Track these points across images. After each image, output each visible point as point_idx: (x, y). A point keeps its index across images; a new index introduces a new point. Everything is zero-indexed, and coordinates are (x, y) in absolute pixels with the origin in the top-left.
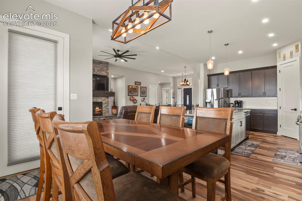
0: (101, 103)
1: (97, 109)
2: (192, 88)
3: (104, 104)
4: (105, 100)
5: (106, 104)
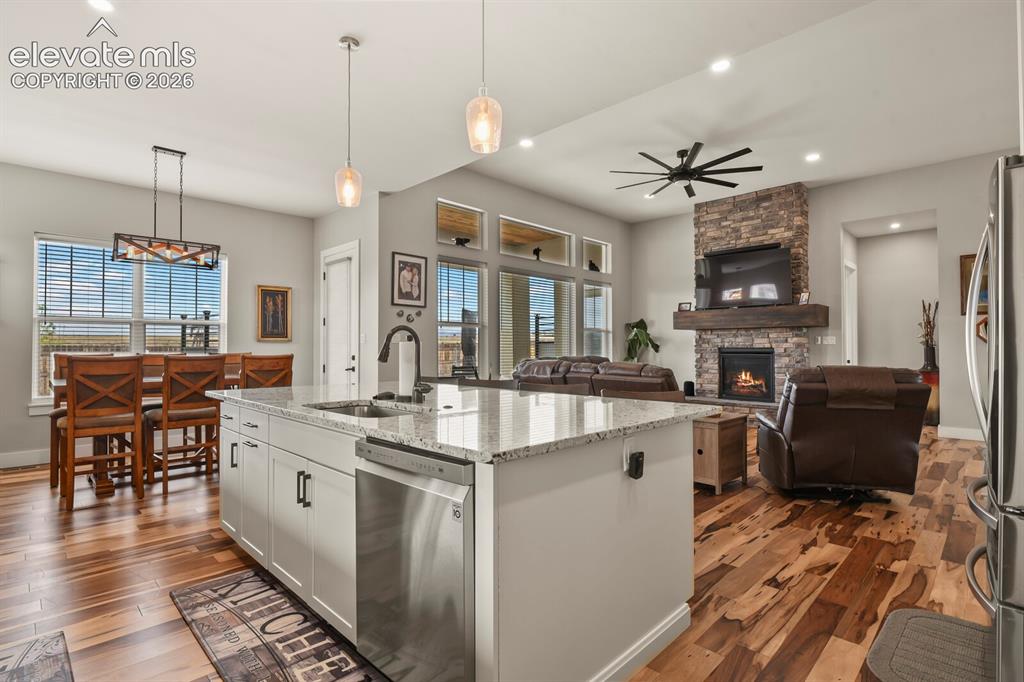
0: (768, 353)
1: (744, 377)
3: (780, 355)
4: (786, 341)
5: (789, 356)
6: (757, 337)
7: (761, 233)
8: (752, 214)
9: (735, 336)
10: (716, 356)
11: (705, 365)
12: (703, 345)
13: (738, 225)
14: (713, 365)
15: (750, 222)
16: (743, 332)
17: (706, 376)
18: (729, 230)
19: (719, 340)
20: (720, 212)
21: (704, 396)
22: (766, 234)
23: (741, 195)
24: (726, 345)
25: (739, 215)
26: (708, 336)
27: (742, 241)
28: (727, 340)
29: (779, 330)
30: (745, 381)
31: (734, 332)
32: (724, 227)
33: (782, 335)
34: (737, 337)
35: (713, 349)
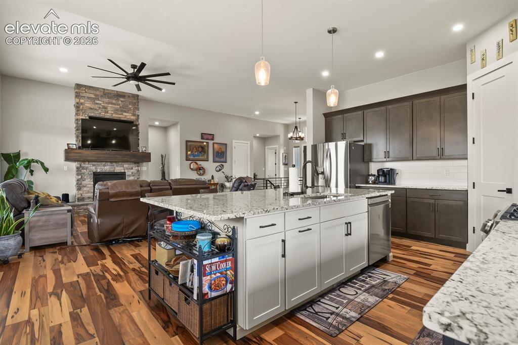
0: (123, 174)
3: (129, 175)
4: (132, 169)
5: (134, 176)
6: (117, 166)
7: (119, 113)
8: (114, 102)
9: (104, 166)
10: (92, 177)
11: (83, 182)
12: (83, 171)
13: (106, 105)
14: (89, 182)
15: (114, 106)
16: (109, 164)
17: (85, 189)
18: (101, 106)
19: (94, 168)
20: (96, 95)
21: (84, 201)
22: (122, 114)
23: (109, 90)
24: (98, 171)
25: (107, 100)
26: (86, 165)
27: (108, 114)
28: (99, 168)
29: (129, 163)
31: (104, 163)
32: (97, 104)
33: (130, 166)
34: (106, 166)
35: (90, 173)
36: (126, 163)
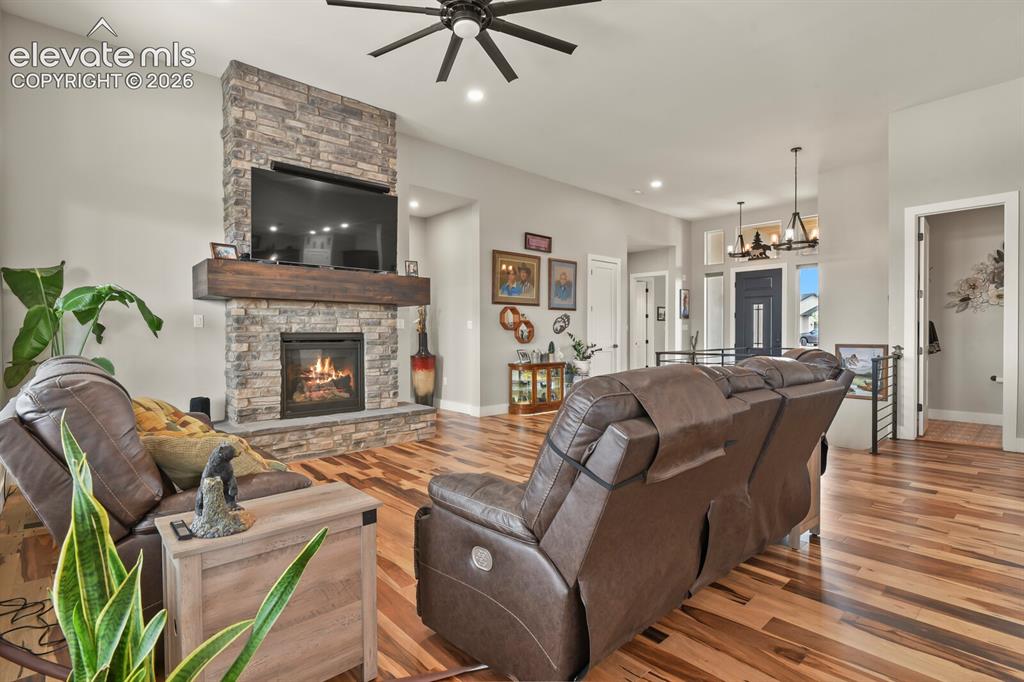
0: (357, 339)
2: (781, 270)
3: (373, 343)
4: (379, 324)
5: (383, 344)
6: (343, 315)
7: (350, 162)
8: (335, 127)
9: (311, 314)
10: (277, 347)
11: (255, 364)
12: (253, 329)
13: (315, 135)
14: (270, 362)
15: (334, 139)
16: (322, 308)
17: (258, 383)
18: (300, 137)
19: (282, 319)
20: (287, 102)
21: (255, 420)
22: (355, 166)
23: (321, 90)
24: (295, 328)
25: (316, 120)
26: (261, 310)
27: (320, 163)
28: (296, 319)
29: (372, 307)
30: (322, 376)
31: (309, 306)
32: (291, 128)
33: (375, 315)
34: (313, 314)
35: (272, 334)
36: (365, 307)
